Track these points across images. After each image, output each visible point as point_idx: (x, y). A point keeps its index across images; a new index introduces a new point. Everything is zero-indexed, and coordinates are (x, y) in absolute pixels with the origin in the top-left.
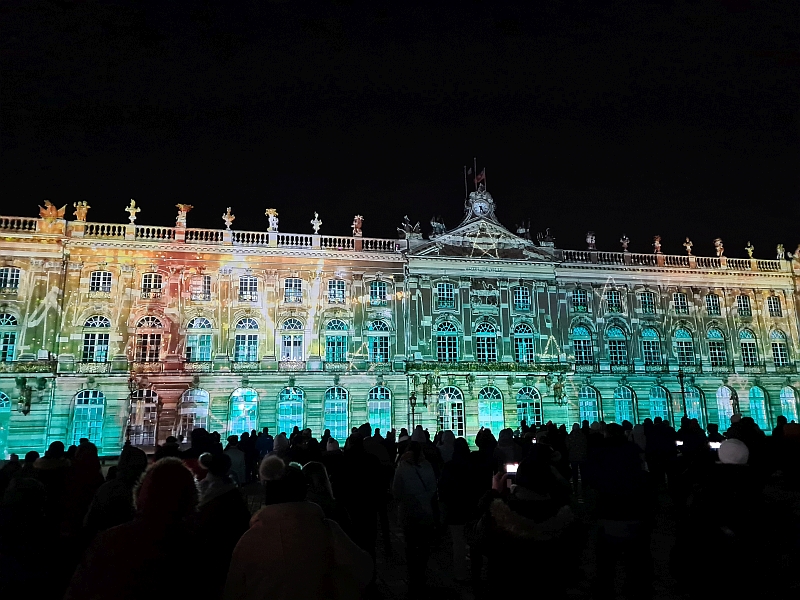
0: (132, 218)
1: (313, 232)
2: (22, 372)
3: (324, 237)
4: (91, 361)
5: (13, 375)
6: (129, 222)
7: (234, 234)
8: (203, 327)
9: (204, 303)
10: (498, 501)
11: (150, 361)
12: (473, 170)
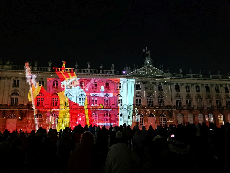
0: (50, 65)
1: (100, 69)
2: (20, 108)
3: (103, 70)
4: (39, 106)
5: (17, 110)
6: (49, 66)
7: (78, 70)
8: (70, 96)
9: (70, 89)
10: (170, 144)
11: (55, 106)
12: (146, 50)
